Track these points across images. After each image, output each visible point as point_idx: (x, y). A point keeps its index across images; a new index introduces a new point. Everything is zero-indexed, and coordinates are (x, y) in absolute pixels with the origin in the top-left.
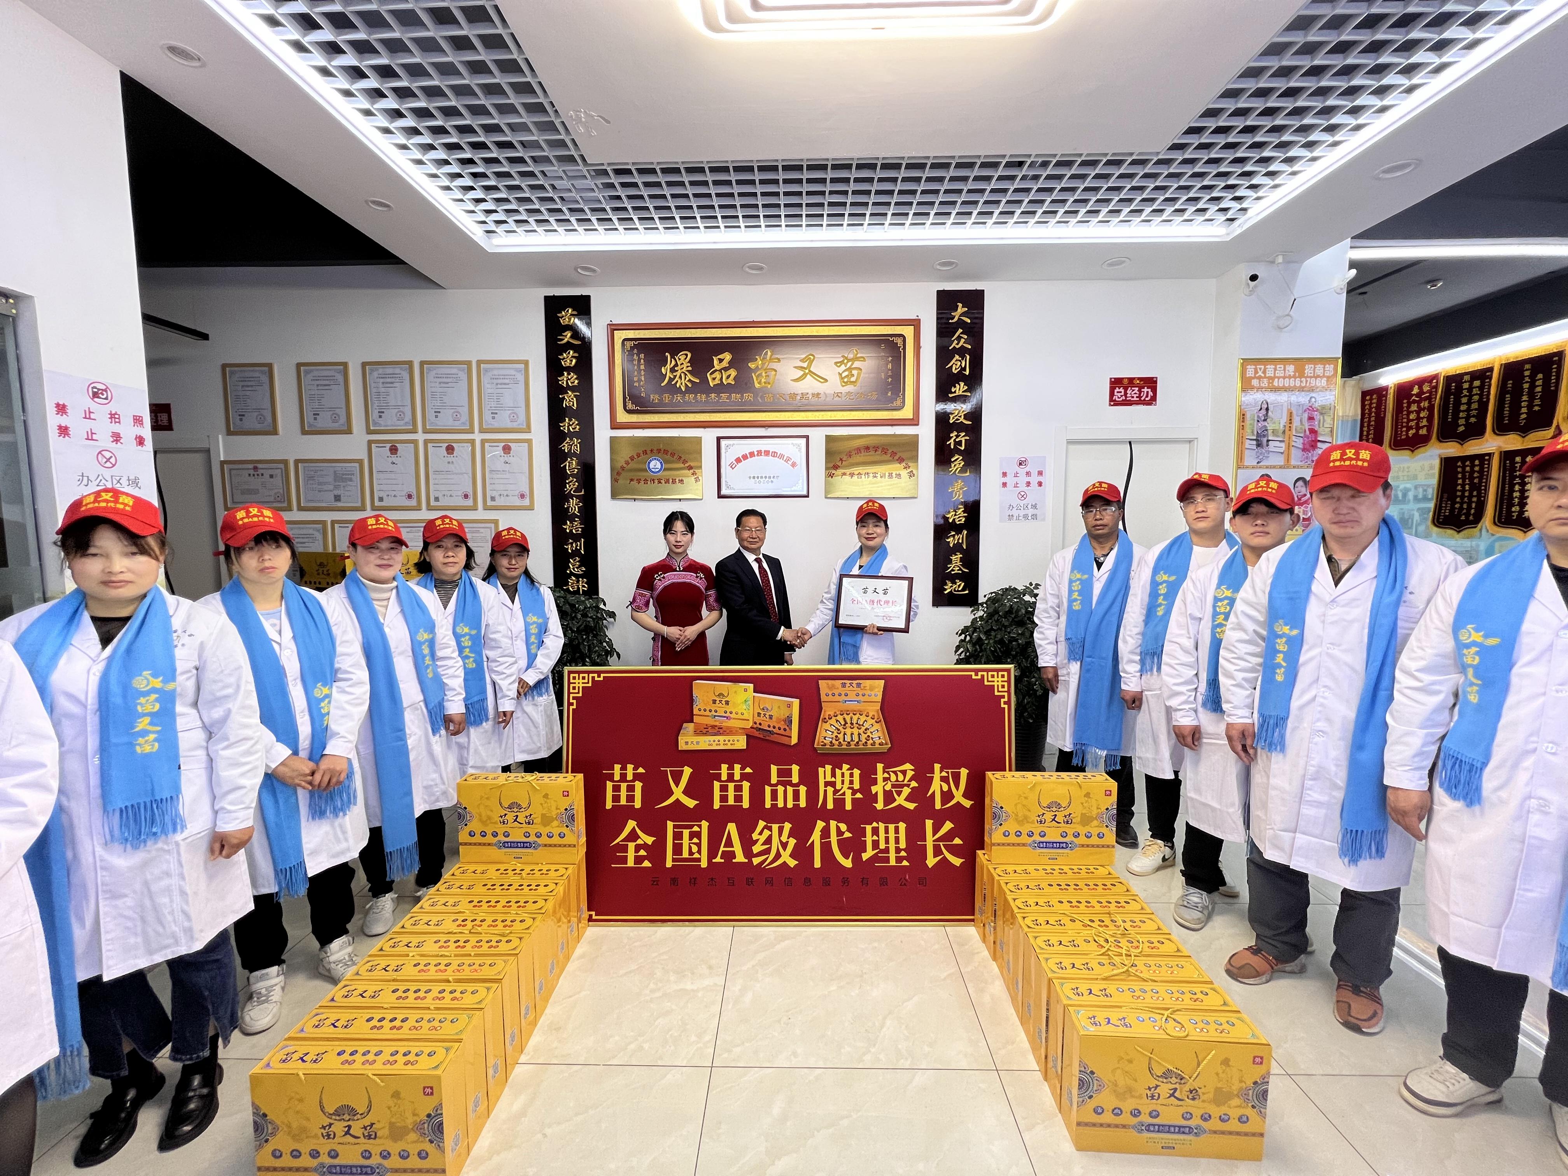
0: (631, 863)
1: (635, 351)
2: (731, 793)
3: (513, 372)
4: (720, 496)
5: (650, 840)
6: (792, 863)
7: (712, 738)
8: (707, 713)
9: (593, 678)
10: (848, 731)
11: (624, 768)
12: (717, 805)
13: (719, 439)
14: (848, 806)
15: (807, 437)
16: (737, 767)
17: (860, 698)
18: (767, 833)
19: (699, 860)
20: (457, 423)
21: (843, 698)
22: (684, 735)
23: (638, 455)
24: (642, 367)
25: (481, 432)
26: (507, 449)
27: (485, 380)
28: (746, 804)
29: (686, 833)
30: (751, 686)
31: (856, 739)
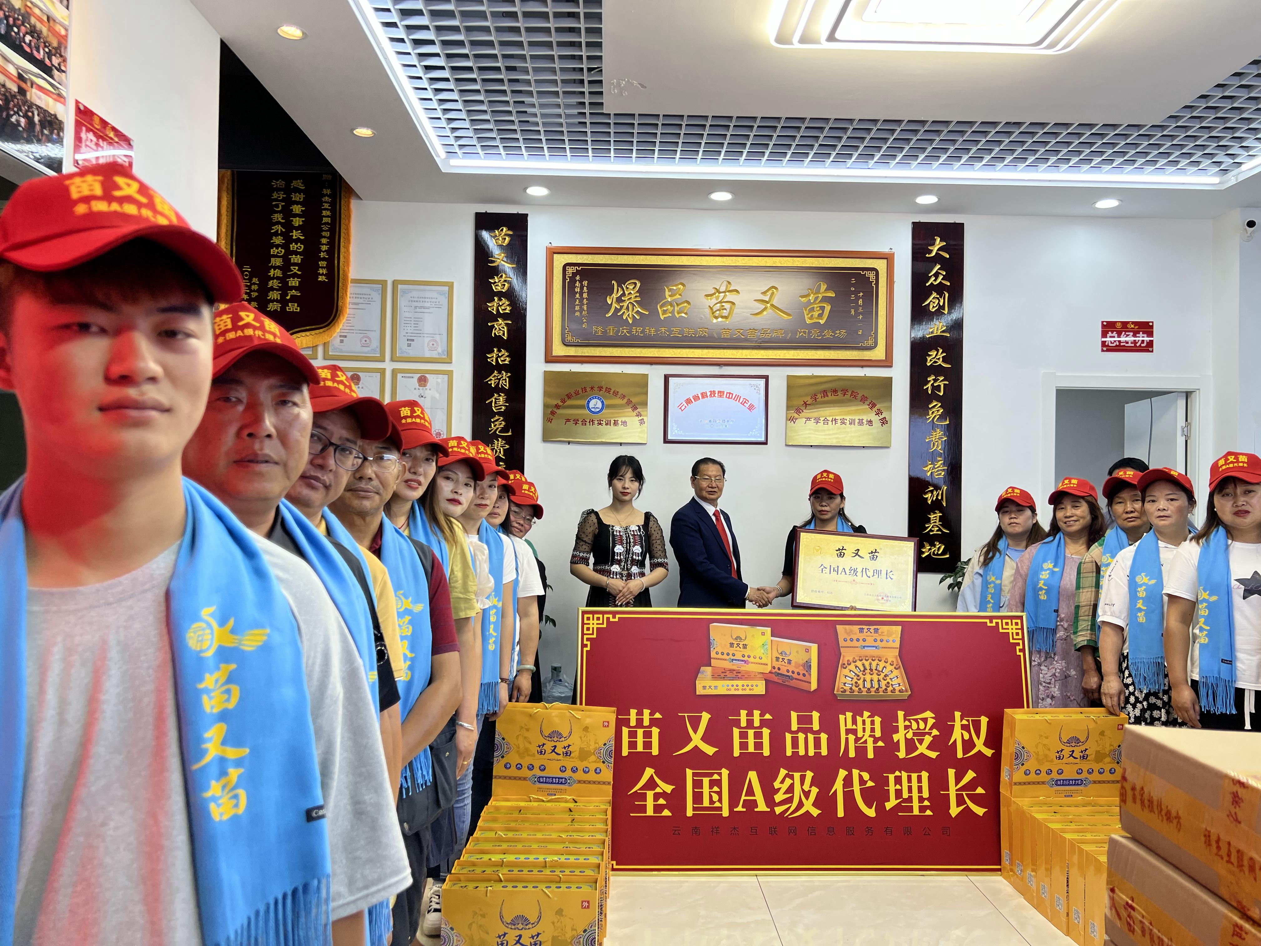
0: (650, 812)
1: (578, 278)
2: (751, 740)
3: (435, 295)
4: (666, 441)
5: (668, 788)
6: (815, 812)
7: (730, 683)
8: (725, 656)
9: (608, 619)
10: (868, 677)
11: (640, 713)
12: (737, 753)
13: (667, 378)
14: (871, 755)
15: (766, 378)
16: (757, 713)
17: (878, 643)
18: (788, 782)
19: (720, 809)
20: (366, 349)
21: (861, 643)
22: (703, 679)
23: (577, 393)
24: (585, 295)
25: (392, 360)
26: (423, 381)
27: (402, 302)
28: (766, 752)
29: (706, 781)
30: (768, 630)
31: (876, 685)
